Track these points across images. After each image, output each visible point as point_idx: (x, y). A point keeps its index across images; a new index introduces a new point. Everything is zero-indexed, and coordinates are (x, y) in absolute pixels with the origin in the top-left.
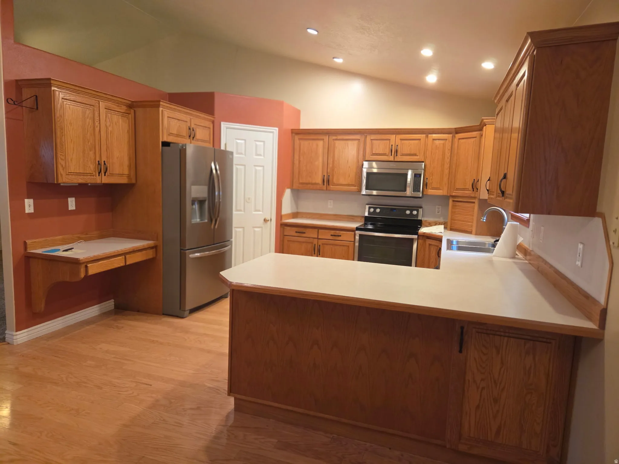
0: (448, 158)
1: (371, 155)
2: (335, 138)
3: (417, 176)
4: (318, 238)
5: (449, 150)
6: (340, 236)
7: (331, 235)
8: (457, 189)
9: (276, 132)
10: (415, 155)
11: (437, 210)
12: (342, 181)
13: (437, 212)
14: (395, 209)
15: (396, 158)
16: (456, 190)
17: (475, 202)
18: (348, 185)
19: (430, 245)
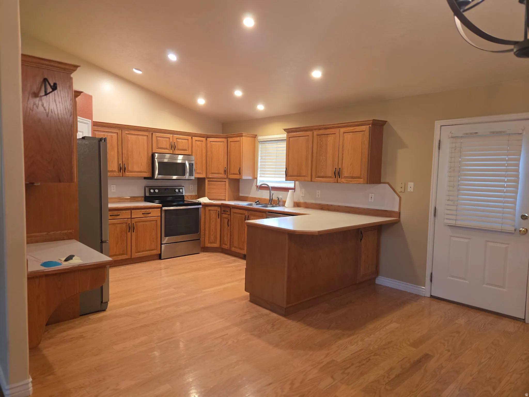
0: (204, 153)
1: (157, 149)
2: (127, 132)
3: (191, 165)
4: (131, 218)
5: (204, 148)
6: (150, 213)
7: (143, 214)
8: (213, 173)
9: (90, 123)
10: (185, 150)
11: (191, 187)
12: (136, 169)
13: (191, 189)
14: (167, 189)
15: (174, 151)
16: (211, 174)
17: (226, 181)
18: (141, 172)
19: (209, 210)
